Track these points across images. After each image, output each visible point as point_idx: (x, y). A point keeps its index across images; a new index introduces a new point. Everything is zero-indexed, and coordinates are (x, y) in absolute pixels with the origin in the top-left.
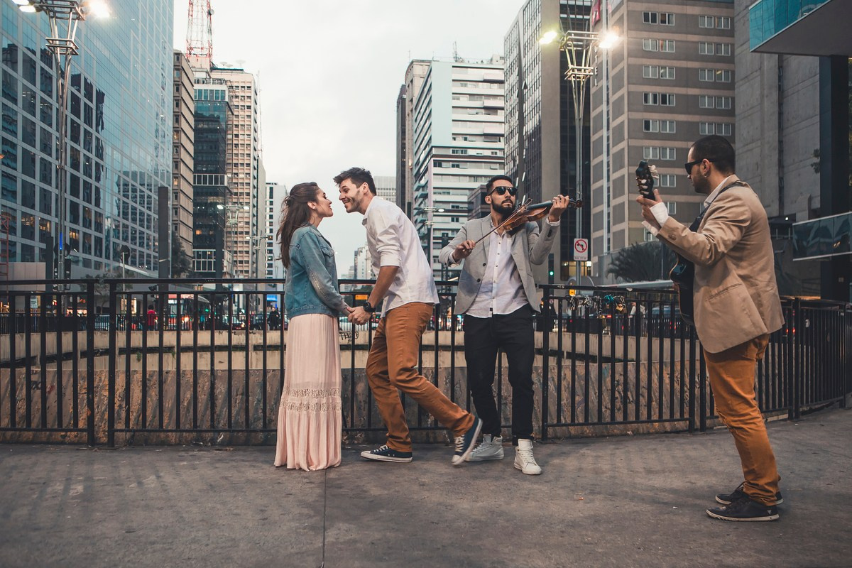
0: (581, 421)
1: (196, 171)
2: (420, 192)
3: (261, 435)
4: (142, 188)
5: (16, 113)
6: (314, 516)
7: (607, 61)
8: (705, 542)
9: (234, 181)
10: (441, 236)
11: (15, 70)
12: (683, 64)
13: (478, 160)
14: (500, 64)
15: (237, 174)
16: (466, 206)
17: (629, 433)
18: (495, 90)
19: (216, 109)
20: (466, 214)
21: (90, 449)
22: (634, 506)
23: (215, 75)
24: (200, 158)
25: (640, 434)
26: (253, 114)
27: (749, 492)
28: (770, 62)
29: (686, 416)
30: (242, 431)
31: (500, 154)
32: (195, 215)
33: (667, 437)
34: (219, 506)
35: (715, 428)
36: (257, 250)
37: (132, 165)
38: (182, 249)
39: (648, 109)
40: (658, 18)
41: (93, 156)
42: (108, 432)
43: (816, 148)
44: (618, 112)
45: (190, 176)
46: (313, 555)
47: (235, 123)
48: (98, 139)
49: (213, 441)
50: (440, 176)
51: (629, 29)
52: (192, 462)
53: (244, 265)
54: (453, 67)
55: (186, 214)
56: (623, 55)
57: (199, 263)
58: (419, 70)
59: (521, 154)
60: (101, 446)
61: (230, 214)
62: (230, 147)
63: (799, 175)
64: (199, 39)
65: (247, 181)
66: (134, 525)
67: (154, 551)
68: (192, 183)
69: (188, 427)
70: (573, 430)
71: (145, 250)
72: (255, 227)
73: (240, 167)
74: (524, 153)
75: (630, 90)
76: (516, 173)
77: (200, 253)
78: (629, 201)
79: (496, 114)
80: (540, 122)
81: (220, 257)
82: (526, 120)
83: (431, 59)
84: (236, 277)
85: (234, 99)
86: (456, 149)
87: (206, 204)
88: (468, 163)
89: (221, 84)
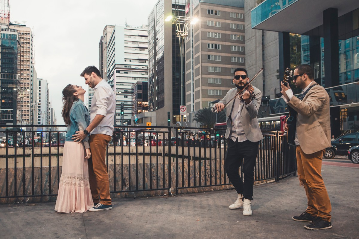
0: (192, 186)
1: (2, 72)
3: (48, 197)
7: (192, 29)
8: (253, 236)
9: (21, 77)
10: (120, 104)
12: (224, 32)
14: (146, 29)
15: (23, 74)
16: (131, 90)
17: (212, 190)
18: (143, 39)
19: (12, 43)
20: (131, 94)
23: (11, 27)
24: (4, 66)
25: (216, 190)
26: (30, 46)
28: (259, 33)
30: (39, 196)
31: (146, 68)
32: (2, 93)
36: (33, 110)
39: (210, 51)
40: (214, 12)
43: (277, 69)
44: (197, 51)
47: (22, 50)
49: (24, 201)
50: (119, 77)
51: (202, 16)
52: (15, 212)
53: (27, 116)
54: (125, 29)
56: (199, 27)
57: (4, 115)
58: (109, 30)
59: (155, 68)
61: (19, 93)
62: (19, 61)
63: (271, 80)
64: (3, 10)
65: (28, 78)
69: (11, 195)
70: (189, 190)
72: (32, 99)
73: (24, 71)
74: (157, 68)
75: (202, 42)
76: (153, 77)
77: (4, 111)
78: (202, 89)
79: (144, 50)
80: (163, 55)
81: (15, 113)
82: (157, 53)
83: (115, 25)
84: (22, 122)
85: (21, 39)
86: (126, 65)
87: (7, 88)
88: (132, 72)
89: (15, 31)
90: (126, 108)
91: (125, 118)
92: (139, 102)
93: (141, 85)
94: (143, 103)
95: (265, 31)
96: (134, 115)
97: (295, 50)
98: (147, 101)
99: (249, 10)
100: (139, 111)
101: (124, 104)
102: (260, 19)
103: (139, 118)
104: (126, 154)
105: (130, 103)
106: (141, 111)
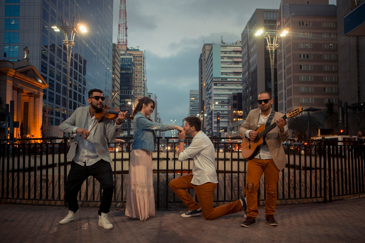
1: (121, 89)
2: (209, 96)
5: (54, 69)
7: (284, 42)
9: (136, 93)
10: (217, 113)
11: (54, 53)
12: (315, 42)
13: (232, 83)
14: (240, 44)
15: (137, 90)
16: (227, 101)
18: (239, 55)
19: (129, 65)
20: (227, 104)
23: (128, 52)
24: (122, 84)
26: (143, 67)
28: (353, 40)
29: (323, 195)
31: (240, 80)
32: (120, 106)
33: (315, 205)
39: (301, 61)
41: (82, 84)
44: (289, 62)
47: (136, 70)
48: (84, 78)
49: (116, 206)
50: (216, 90)
51: (293, 28)
54: (221, 46)
55: (117, 106)
56: (290, 39)
58: (208, 48)
62: (134, 80)
64: (122, 39)
65: (141, 93)
68: (119, 94)
73: (137, 87)
74: (250, 80)
75: (293, 53)
76: (247, 88)
78: (294, 98)
79: (239, 64)
80: (256, 67)
81: (130, 123)
82: (251, 66)
83: (212, 43)
85: (135, 61)
86: (223, 79)
87: (124, 102)
88: (228, 84)
89: (131, 55)
90: (223, 117)
91: (221, 126)
92: (234, 112)
93: (236, 96)
94: (238, 112)
95: (359, 37)
96: (230, 123)
98: (242, 110)
99: (342, 18)
100: (234, 119)
101: (220, 113)
103: (234, 126)
104: (221, 159)
105: (226, 112)
106: (236, 119)
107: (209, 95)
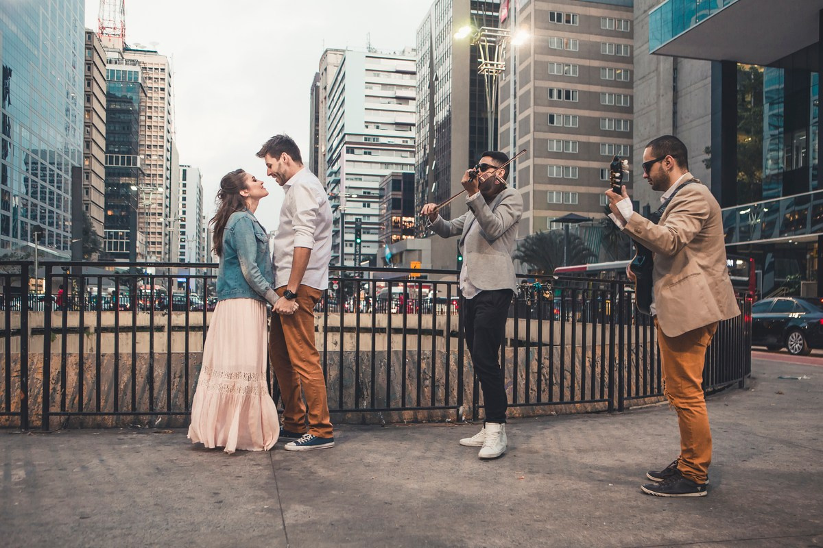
1: (107, 151)
2: (333, 178)
4: (51, 167)
6: (269, 498)
7: (515, 57)
9: (147, 162)
10: (354, 220)
12: (586, 62)
13: (389, 148)
14: (412, 56)
16: (378, 192)
18: (406, 80)
19: (129, 90)
20: (378, 200)
21: (24, 433)
22: (573, 484)
23: (128, 56)
24: (112, 139)
25: (563, 414)
26: (166, 96)
27: (683, 470)
28: (666, 64)
29: (606, 397)
30: (181, 414)
31: (410, 143)
32: (107, 196)
33: (589, 417)
34: (171, 490)
35: (630, 408)
36: (169, 232)
37: (42, 143)
38: (93, 229)
39: (553, 104)
40: (564, 18)
42: (43, 415)
43: (707, 146)
44: (524, 106)
45: (101, 157)
46: (276, 537)
47: (148, 105)
48: (4, 116)
49: (151, 424)
50: (353, 163)
51: (536, 27)
52: (133, 446)
53: (157, 246)
54: (367, 57)
55: (98, 194)
56: (530, 49)
58: (333, 59)
59: (431, 143)
60: (35, 429)
61: (142, 195)
62: (143, 129)
64: (112, 19)
65: (160, 163)
66: (88, 510)
67: (114, 537)
68: (104, 163)
69: (125, 410)
71: (54, 229)
72: (168, 209)
73: (153, 149)
74: (435, 142)
75: (536, 85)
76: (426, 163)
77: (111, 233)
78: (534, 191)
79: (408, 104)
80: (450, 113)
81: (133, 237)
82: (436, 111)
83: (344, 49)
84: (148, 258)
85: (147, 81)
86: (368, 137)
87: (118, 185)
88: (380, 151)
89: (134, 65)
90: (366, 231)
91: (364, 251)
92: (394, 218)
93: (400, 181)
94: (404, 219)
95: (679, 59)
96: (384, 246)
97: (750, 102)
98: (413, 216)
99: (645, 11)
100: (394, 237)
101: (363, 221)
102: (669, 31)
103: (394, 251)
104: (366, 330)
105: (375, 220)
106: (399, 237)
107: (334, 175)
